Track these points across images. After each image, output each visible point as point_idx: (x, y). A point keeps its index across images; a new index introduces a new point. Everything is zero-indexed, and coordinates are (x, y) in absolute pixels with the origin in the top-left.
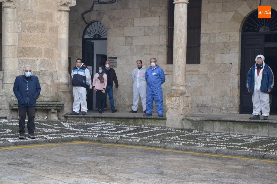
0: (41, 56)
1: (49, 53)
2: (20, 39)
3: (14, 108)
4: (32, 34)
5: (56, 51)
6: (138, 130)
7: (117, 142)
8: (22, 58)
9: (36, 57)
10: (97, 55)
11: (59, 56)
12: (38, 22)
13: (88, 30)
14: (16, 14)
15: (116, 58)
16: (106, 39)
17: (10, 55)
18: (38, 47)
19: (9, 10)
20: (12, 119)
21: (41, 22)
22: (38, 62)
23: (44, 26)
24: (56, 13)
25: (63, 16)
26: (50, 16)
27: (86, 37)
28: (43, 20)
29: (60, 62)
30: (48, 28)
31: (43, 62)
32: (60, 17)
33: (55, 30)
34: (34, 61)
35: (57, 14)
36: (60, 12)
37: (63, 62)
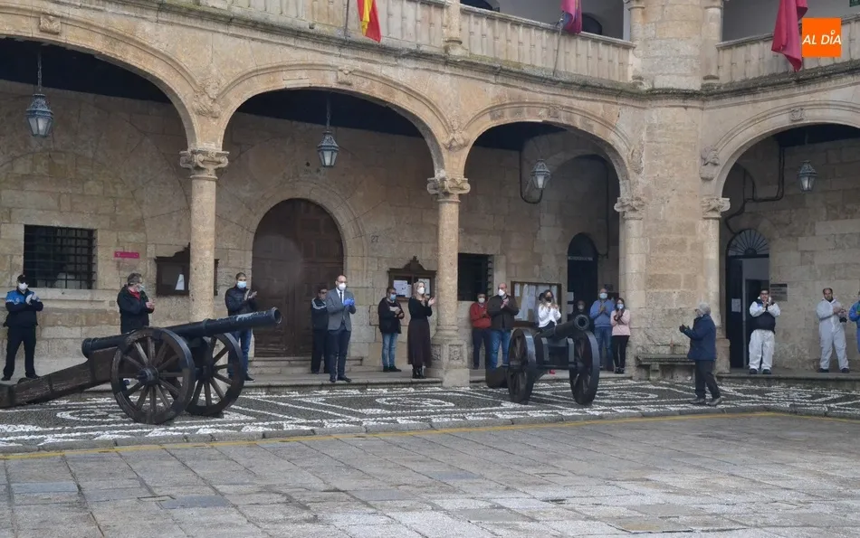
0: (679, 287)
1: (691, 281)
2: (648, 262)
3: (643, 363)
4: (666, 255)
5: (700, 278)
6: (847, 398)
7: (826, 415)
8: (651, 291)
9: (673, 288)
10: (747, 281)
11: (706, 285)
12: (674, 237)
13: (734, 242)
14: (641, 228)
15: (785, 285)
16: (767, 256)
17: (635, 287)
18: (674, 273)
19: (633, 223)
20: (640, 379)
21: (680, 237)
22: (675, 296)
23: (683, 242)
24: (700, 222)
25: (710, 227)
26: (691, 228)
27: (731, 253)
28: (681, 234)
29: (707, 295)
30: (689, 244)
31: (682, 296)
32: (707, 228)
33: (699, 247)
34: (669, 294)
35: (702, 224)
36: (706, 221)
37: (711, 294)
